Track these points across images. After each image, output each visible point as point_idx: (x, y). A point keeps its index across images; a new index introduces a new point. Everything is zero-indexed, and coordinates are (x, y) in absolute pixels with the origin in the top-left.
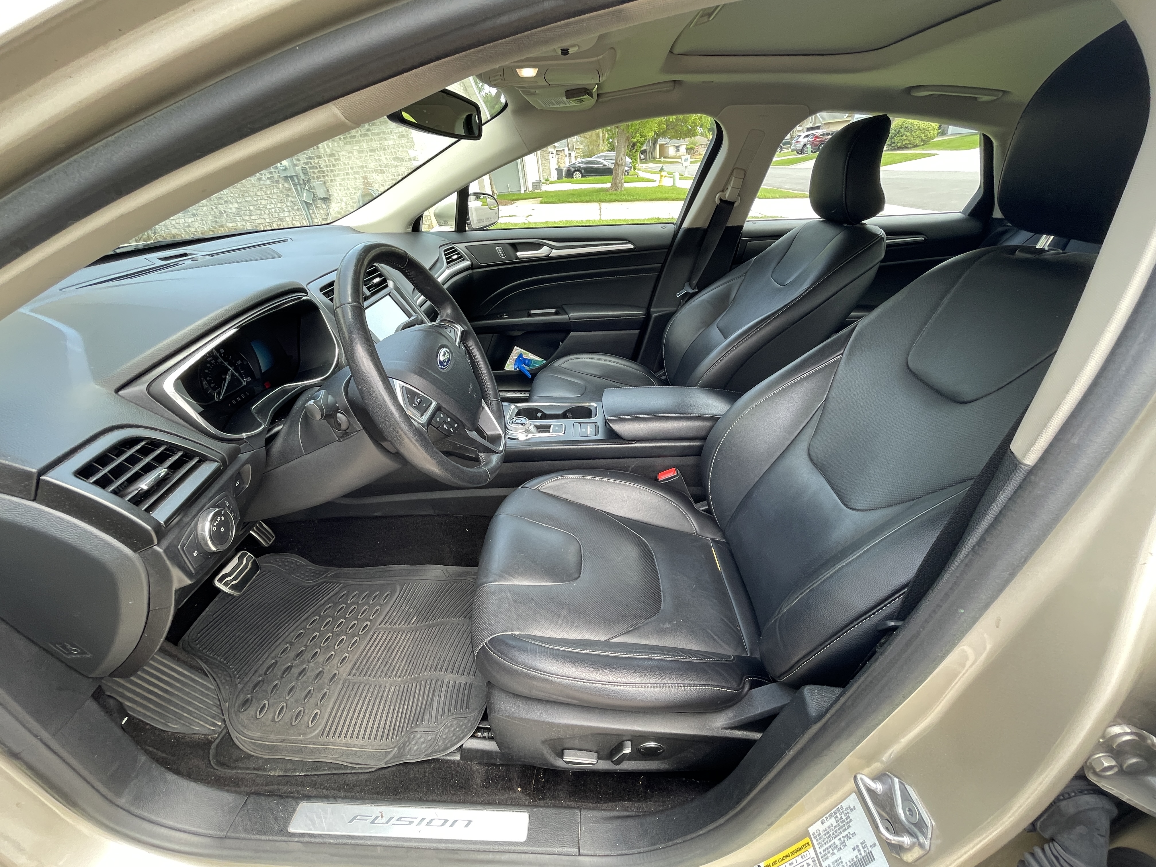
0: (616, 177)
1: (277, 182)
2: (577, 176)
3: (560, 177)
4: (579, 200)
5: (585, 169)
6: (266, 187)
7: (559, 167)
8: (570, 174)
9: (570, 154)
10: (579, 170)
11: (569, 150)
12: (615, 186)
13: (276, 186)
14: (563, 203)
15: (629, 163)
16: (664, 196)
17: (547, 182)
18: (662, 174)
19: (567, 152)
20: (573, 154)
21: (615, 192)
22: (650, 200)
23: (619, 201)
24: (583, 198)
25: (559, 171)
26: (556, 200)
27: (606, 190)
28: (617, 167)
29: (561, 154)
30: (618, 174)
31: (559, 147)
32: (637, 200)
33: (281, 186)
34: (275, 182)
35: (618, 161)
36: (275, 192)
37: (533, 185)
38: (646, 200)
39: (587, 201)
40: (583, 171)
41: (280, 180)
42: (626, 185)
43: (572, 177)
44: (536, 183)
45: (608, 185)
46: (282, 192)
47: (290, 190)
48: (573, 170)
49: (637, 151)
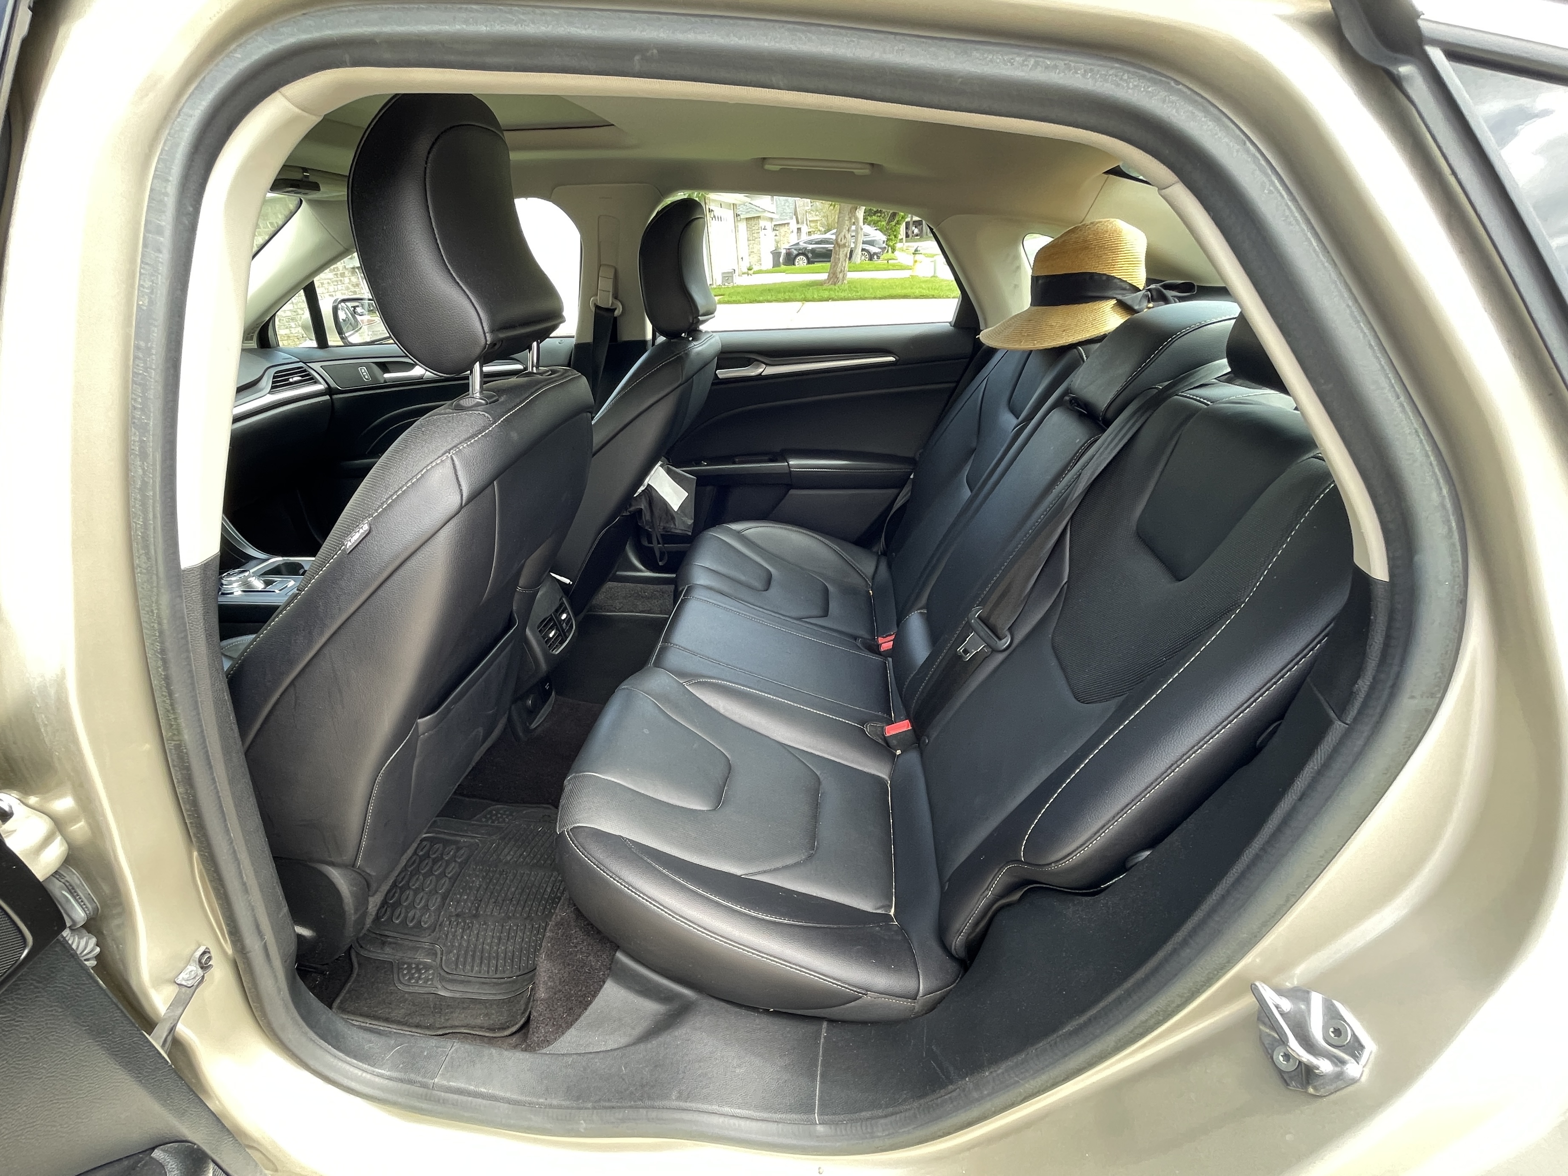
0: (836, 264)
1: (343, 275)
2: (801, 261)
3: (776, 264)
4: (774, 298)
5: (813, 251)
6: (328, 283)
7: (777, 248)
8: (790, 259)
9: (799, 229)
10: (803, 253)
11: (798, 223)
12: (834, 277)
13: (341, 281)
14: (750, 302)
15: (882, 242)
16: (904, 292)
17: (750, 272)
18: (916, 259)
19: (794, 226)
20: (805, 229)
21: (833, 287)
22: (880, 298)
23: (833, 300)
24: (780, 296)
25: (776, 254)
26: (741, 299)
27: (820, 284)
28: (837, 249)
29: (783, 230)
30: (839, 259)
31: (777, 220)
32: (861, 299)
33: (346, 280)
34: (339, 276)
35: (839, 240)
36: (340, 289)
37: (723, 277)
38: (875, 298)
39: (785, 300)
40: (810, 255)
41: (346, 273)
42: (850, 275)
43: (794, 264)
44: (728, 273)
45: (824, 276)
46: (348, 288)
47: (357, 285)
48: (795, 252)
49: (898, 223)
